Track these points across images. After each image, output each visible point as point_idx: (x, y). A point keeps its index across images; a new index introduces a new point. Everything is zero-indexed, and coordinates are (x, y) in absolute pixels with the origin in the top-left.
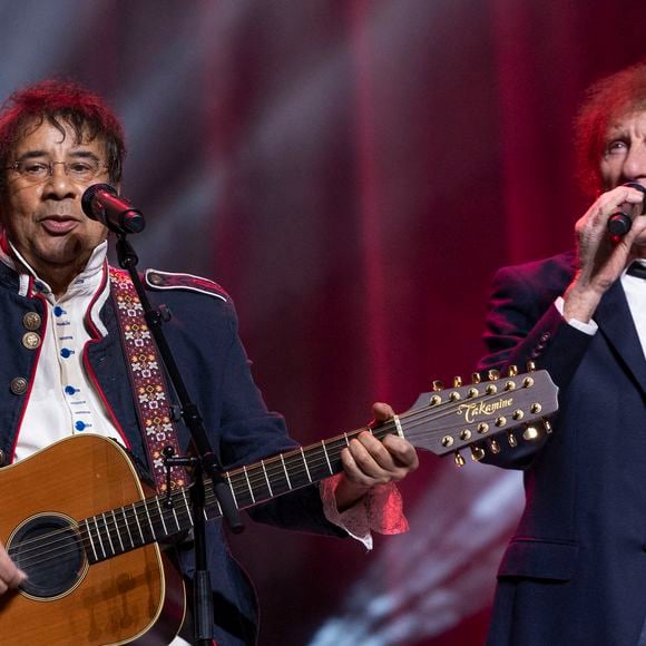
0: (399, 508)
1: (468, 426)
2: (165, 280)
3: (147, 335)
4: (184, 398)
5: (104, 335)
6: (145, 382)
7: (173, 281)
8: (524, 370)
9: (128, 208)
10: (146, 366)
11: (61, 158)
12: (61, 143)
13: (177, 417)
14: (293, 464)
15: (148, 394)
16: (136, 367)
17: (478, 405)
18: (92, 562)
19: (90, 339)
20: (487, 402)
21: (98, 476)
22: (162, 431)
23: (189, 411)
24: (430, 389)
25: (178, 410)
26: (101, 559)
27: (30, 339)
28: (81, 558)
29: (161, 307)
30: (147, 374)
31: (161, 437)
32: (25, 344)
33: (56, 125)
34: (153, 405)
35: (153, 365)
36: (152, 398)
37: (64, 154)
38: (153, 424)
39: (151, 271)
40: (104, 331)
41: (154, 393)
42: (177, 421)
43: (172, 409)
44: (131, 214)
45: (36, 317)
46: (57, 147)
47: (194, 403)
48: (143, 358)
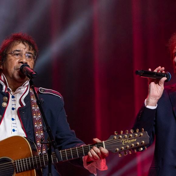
0: (105, 163)
1: (123, 146)
2: (45, 91)
3: (38, 108)
4: (47, 125)
5: (24, 106)
6: (37, 121)
7: (47, 91)
8: (140, 131)
9: (33, 71)
10: (37, 117)
11: (24, 53)
12: (25, 49)
13: (45, 130)
14: (74, 152)
15: (37, 124)
16: (35, 117)
17: (127, 140)
18: (17, 173)
19: (20, 106)
20: (129, 140)
21: (20, 148)
22: (40, 135)
23: (48, 128)
24: (114, 134)
25: (45, 128)
26: (19, 172)
27: (4, 104)
28: (13, 171)
29: (41, 99)
30: (37, 119)
31: (40, 137)
32: (3, 106)
33: (24, 44)
34: (38, 128)
35: (40, 116)
36: (38, 126)
37: (25, 52)
38: (38, 133)
39: (41, 88)
40: (24, 104)
41: (39, 124)
42: (45, 131)
43: (43, 128)
44: (34, 73)
45: (6, 98)
46: (23, 50)
47: (49, 126)
48: (37, 114)
